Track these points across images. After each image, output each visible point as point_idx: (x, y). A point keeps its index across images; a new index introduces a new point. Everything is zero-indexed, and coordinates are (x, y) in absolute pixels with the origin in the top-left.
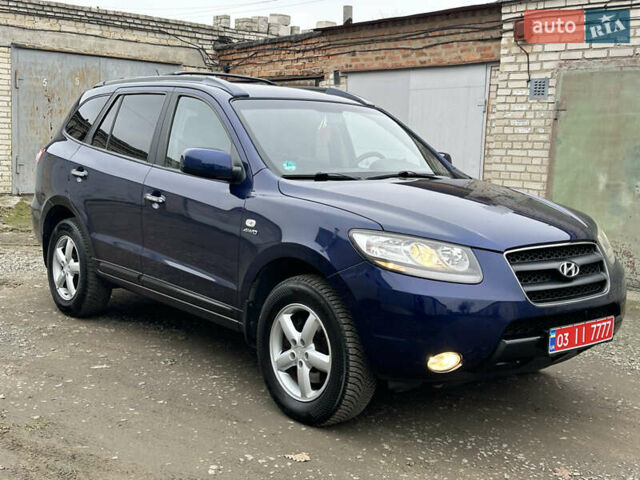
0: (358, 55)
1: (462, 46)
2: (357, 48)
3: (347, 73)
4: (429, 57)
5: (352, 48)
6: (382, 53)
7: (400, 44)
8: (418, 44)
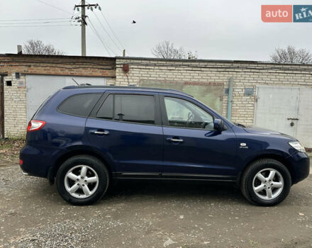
0: (32, 67)
1: (92, 70)
2: (32, 64)
3: (25, 74)
4: (75, 72)
5: (29, 64)
6: (48, 68)
7: (58, 65)
8: (69, 66)
